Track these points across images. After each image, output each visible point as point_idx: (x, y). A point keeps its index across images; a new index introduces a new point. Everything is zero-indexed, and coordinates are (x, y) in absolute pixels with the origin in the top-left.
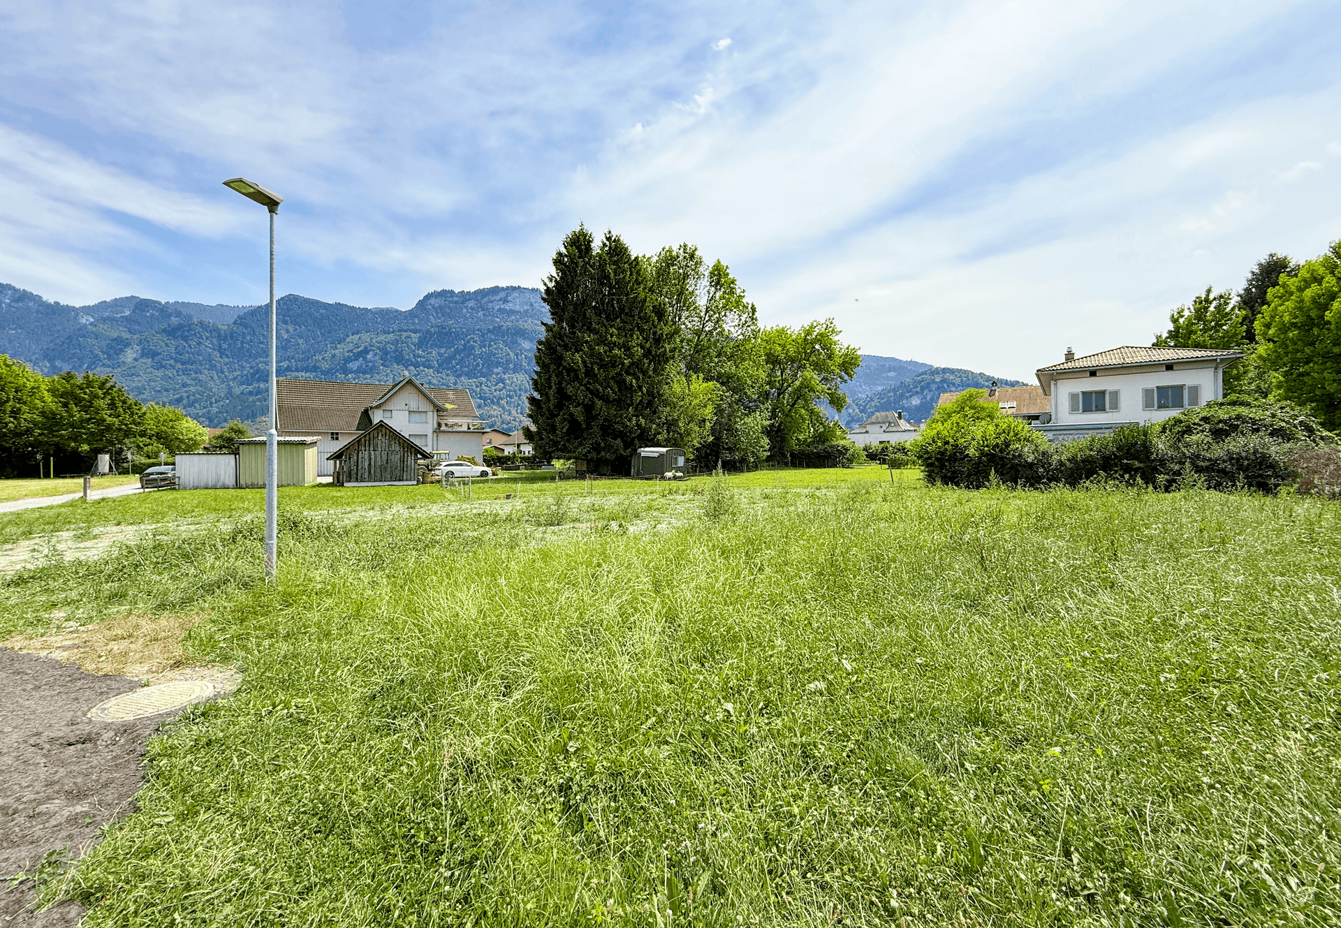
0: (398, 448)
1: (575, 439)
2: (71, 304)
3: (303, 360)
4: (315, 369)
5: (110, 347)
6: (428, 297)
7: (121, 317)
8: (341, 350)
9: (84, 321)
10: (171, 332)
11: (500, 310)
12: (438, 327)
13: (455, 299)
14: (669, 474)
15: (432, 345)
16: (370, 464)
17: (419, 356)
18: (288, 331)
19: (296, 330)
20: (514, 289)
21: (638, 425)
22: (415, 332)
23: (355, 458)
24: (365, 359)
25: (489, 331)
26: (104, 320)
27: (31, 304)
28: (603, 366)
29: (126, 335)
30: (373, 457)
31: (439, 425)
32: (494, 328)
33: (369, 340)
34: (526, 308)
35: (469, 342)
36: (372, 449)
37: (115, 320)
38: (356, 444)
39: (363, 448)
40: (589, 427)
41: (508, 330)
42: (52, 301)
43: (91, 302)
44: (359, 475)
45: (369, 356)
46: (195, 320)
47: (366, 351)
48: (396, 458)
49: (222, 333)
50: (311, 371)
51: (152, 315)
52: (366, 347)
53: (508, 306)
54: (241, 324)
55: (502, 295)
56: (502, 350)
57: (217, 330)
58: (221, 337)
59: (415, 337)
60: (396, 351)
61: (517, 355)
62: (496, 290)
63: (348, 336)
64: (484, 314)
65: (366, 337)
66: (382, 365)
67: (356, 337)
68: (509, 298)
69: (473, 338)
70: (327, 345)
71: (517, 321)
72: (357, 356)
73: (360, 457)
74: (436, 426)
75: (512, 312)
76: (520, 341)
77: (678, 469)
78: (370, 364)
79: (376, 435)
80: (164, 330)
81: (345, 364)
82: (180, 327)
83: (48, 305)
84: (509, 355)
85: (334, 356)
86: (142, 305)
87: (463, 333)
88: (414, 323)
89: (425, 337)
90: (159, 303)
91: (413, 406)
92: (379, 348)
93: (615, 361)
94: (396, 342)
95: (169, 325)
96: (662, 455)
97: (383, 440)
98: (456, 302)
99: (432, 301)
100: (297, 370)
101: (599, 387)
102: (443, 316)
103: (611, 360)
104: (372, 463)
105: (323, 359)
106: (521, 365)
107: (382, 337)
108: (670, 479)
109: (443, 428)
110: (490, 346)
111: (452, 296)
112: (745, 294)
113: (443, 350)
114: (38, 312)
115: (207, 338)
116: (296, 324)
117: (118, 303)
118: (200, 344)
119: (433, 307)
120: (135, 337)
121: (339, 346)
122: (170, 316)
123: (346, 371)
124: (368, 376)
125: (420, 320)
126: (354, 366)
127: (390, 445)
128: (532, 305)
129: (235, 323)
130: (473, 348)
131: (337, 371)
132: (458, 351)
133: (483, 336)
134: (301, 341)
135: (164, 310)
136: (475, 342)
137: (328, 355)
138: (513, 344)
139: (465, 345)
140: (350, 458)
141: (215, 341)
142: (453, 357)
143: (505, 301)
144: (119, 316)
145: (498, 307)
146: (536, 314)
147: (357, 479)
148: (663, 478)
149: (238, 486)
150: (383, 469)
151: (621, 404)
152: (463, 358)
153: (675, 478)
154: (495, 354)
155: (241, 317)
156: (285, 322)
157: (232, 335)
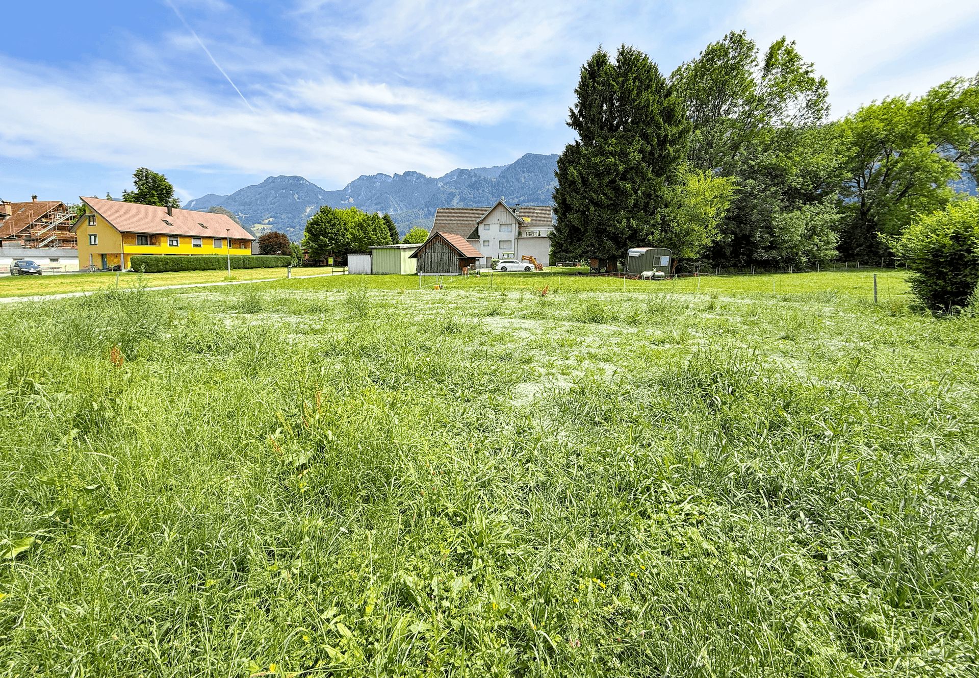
0: (447, 251)
1: (577, 241)
5: (448, 198)
7: (453, 181)
10: (472, 186)
14: (646, 274)
16: (431, 261)
18: (524, 177)
19: (529, 176)
21: (630, 227)
23: (424, 257)
27: (422, 180)
28: (598, 175)
29: (454, 191)
30: (433, 257)
31: (520, 233)
36: (432, 251)
37: (450, 183)
39: (428, 251)
40: (586, 231)
43: (442, 175)
44: (426, 268)
48: (446, 257)
49: (494, 183)
54: (502, 176)
57: (491, 182)
58: (493, 186)
73: (426, 256)
74: (517, 234)
77: (660, 269)
79: (435, 242)
80: (469, 186)
82: (476, 182)
86: (462, 172)
90: (468, 170)
91: (503, 221)
93: (610, 169)
95: (471, 182)
96: (645, 255)
97: (439, 246)
101: (593, 194)
103: (606, 169)
104: (433, 261)
108: (647, 278)
109: (524, 235)
112: (814, 67)
114: (424, 183)
115: (487, 187)
116: (529, 172)
118: (483, 191)
120: (458, 191)
127: (443, 249)
134: (531, 183)
140: (421, 257)
141: (490, 188)
147: (424, 271)
148: (640, 278)
149: (372, 274)
150: (438, 264)
151: (615, 207)
153: (654, 278)
155: (502, 173)
156: (524, 173)
157: (498, 184)
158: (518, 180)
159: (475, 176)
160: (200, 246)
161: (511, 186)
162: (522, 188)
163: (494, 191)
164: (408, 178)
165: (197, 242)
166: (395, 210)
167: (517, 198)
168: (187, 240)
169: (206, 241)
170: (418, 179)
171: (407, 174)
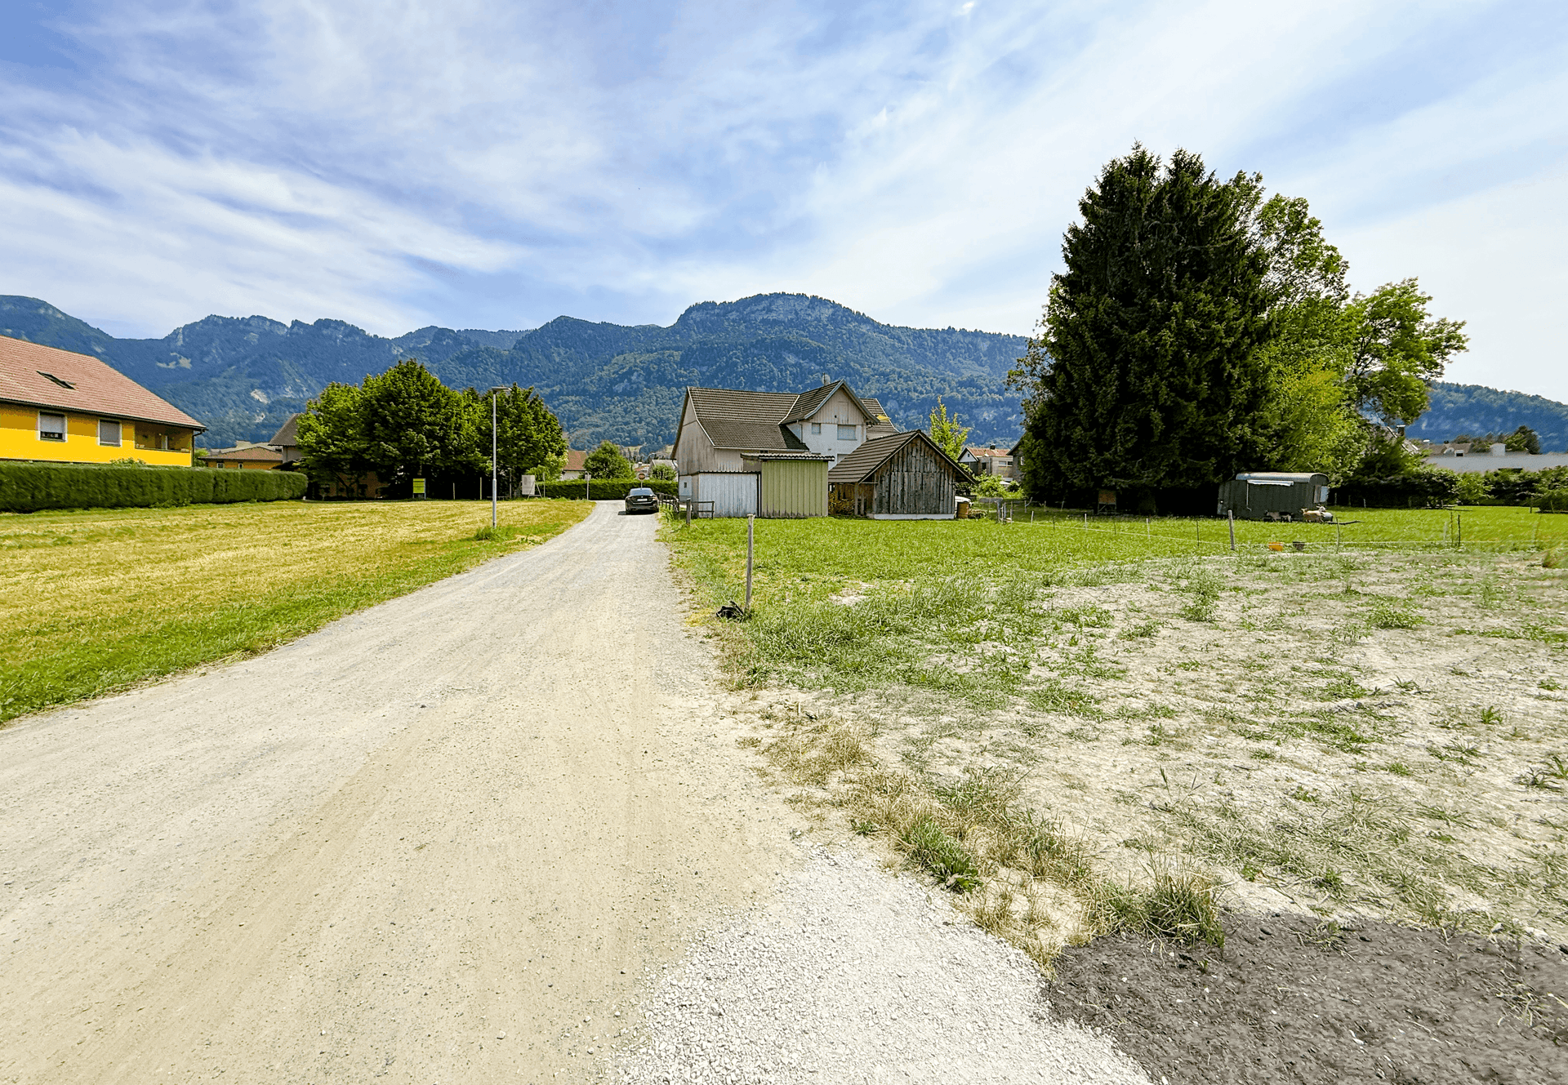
0: (933, 469)
2: (386, 337)
3: (573, 383)
4: (584, 392)
6: (690, 311)
7: (425, 347)
8: (607, 372)
9: (395, 352)
10: (463, 360)
11: (763, 321)
12: (700, 343)
13: (717, 311)
15: (694, 363)
16: (903, 490)
17: (681, 376)
18: (559, 354)
19: (566, 352)
20: (776, 296)
22: (677, 349)
23: (887, 481)
24: (630, 380)
25: (752, 345)
26: (411, 350)
27: (357, 338)
30: (906, 480)
32: (758, 341)
33: (633, 360)
34: (790, 317)
35: (731, 358)
36: (905, 469)
37: (419, 349)
38: (888, 464)
39: (896, 468)
41: (771, 343)
42: (372, 335)
43: (400, 334)
44: (891, 505)
45: (634, 378)
46: (482, 347)
47: (631, 372)
48: (932, 482)
49: (504, 358)
50: (579, 395)
51: (448, 343)
52: (631, 368)
53: (772, 316)
54: (520, 349)
55: (765, 304)
56: (765, 366)
57: (499, 355)
58: (503, 364)
59: (677, 355)
60: (658, 371)
61: (781, 371)
62: (759, 298)
63: (613, 357)
64: (746, 327)
65: (629, 357)
66: (646, 386)
67: (621, 357)
68: (773, 307)
69: (735, 354)
70: (594, 367)
71: (781, 332)
72: (622, 378)
73: (892, 480)
75: (776, 322)
76: (785, 355)
77: (1324, 506)
78: (635, 386)
79: (910, 450)
80: (457, 358)
81: (611, 387)
82: (471, 353)
83: (369, 338)
84: (773, 371)
85: (601, 378)
86: (439, 334)
87: (725, 349)
88: (676, 341)
89: (687, 355)
91: (843, 420)
92: (642, 368)
94: (659, 361)
95: (461, 352)
96: (1299, 484)
97: (918, 458)
98: (718, 315)
99: (694, 315)
100: (568, 395)
102: (704, 331)
104: (906, 489)
105: (591, 382)
106: (786, 383)
107: (646, 357)
110: (753, 362)
111: (713, 309)
113: (704, 369)
114: (362, 345)
115: (492, 364)
116: (567, 346)
117: (421, 333)
118: (485, 370)
119: (695, 322)
120: (435, 365)
121: (605, 368)
122: (462, 344)
123: (612, 394)
124: (633, 399)
125: (682, 337)
126: (619, 388)
127: (925, 465)
128: (796, 313)
129: (514, 348)
130: (736, 364)
131: (604, 394)
132: (720, 369)
133: (745, 351)
134: (571, 364)
135: (458, 338)
136: (738, 358)
137: (595, 378)
138: (778, 360)
139: (727, 362)
140: (881, 481)
141: (498, 366)
142: (714, 376)
143: (769, 311)
144: (422, 346)
145: (760, 318)
146: (801, 324)
147: (889, 509)
149: (759, 515)
150: (917, 496)
152: (724, 377)
153: (1323, 519)
154: (758, 370)
155: (519, 342)
156: (557, 346)
157: (512, 360)
158: (548, 358)
159: (468, 342)
160: (60, 437)
161: (537, 367)
162: (557, 372)
163: (506, 371)
164: (325, 332)
165: (53, 426)
166: (298, 390)
167: (548, 386)
168: (25, 417)
169: (80, 424)
170: (346, 336)
171: (323, 324)
